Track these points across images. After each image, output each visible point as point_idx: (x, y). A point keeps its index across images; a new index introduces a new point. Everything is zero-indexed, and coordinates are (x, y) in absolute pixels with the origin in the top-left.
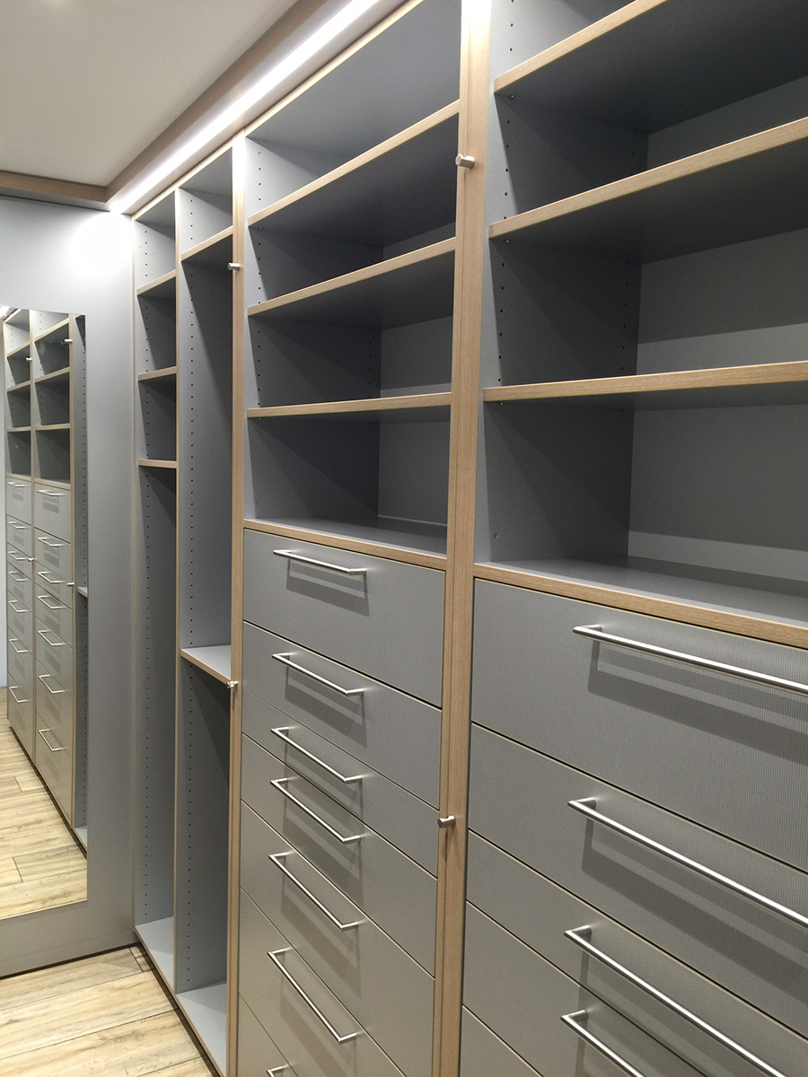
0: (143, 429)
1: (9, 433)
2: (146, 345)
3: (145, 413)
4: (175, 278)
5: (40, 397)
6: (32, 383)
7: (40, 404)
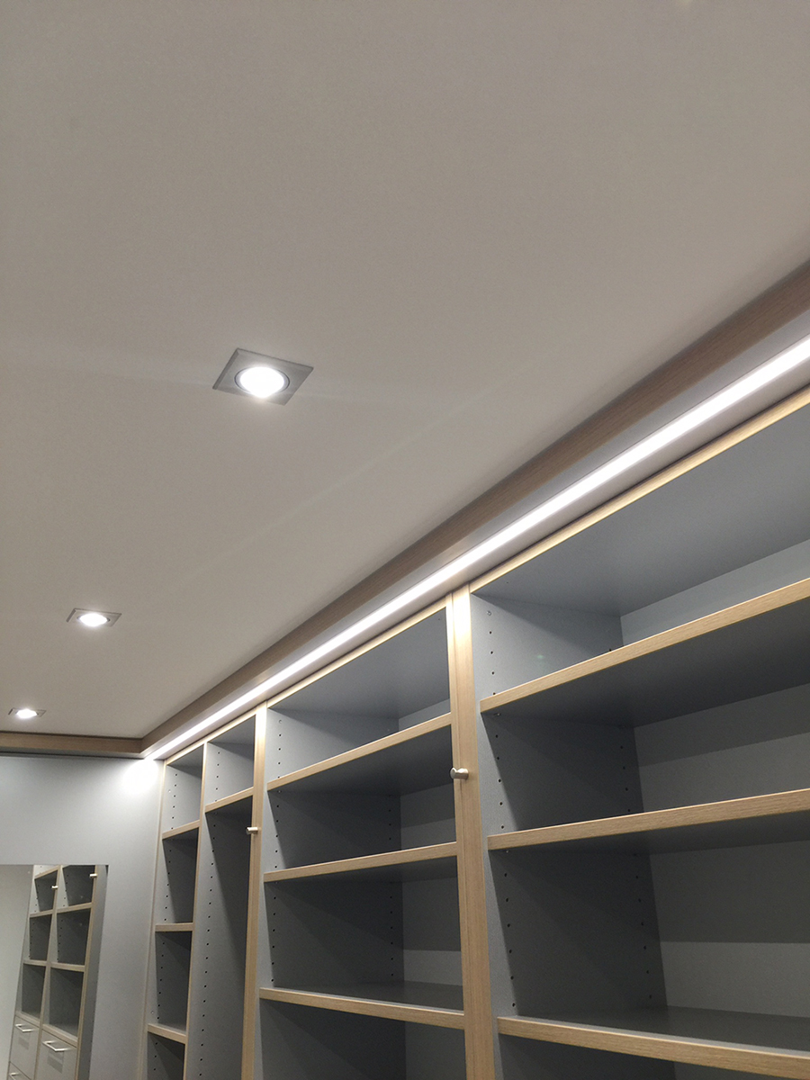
0: (155, 985)
1: (24, 964)
2: (167, 890)
3: (160, 967)
4: (198, 828)
5: (60, 928)
6: (54, 912)
7: (59, 936)
